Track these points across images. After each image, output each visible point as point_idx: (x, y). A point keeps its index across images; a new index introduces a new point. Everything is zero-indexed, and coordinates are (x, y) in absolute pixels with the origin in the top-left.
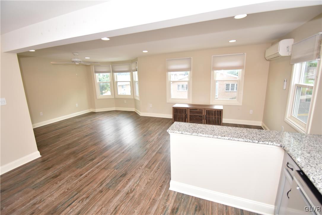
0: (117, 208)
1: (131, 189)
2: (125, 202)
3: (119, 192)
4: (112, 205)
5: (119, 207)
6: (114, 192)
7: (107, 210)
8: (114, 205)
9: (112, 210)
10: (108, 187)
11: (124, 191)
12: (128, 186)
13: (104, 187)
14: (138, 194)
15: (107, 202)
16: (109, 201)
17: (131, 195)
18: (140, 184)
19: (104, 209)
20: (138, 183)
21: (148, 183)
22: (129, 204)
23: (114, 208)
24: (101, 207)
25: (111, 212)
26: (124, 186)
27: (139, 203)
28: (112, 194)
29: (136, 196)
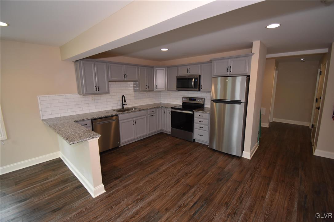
0: (153, 190)
1: (137, 203)
2: (147, 192)
3: (149, 204)
4: (157, 193)
5: (152, 190)
6: (154, 205)
7: (162, 190)
8: (156, 193)
9: (158, 190)
10: (160, 213)
11: (144, 203)
12: (138, 208)
13: (164, 215)
14: (133, 196)
15: (161, 197)
16: (159, 198)
17: (139, 197)
18: (125, 206)
19: (164, 192)
20: (126, 207)
21: (116, 205)
22: (144, 190)
23: (156, 191)
24: (167, 194)
25: (158, 189)
26: (143, 208)
27: (137, 189)
28: (156, 203)
29: (136, 194)
